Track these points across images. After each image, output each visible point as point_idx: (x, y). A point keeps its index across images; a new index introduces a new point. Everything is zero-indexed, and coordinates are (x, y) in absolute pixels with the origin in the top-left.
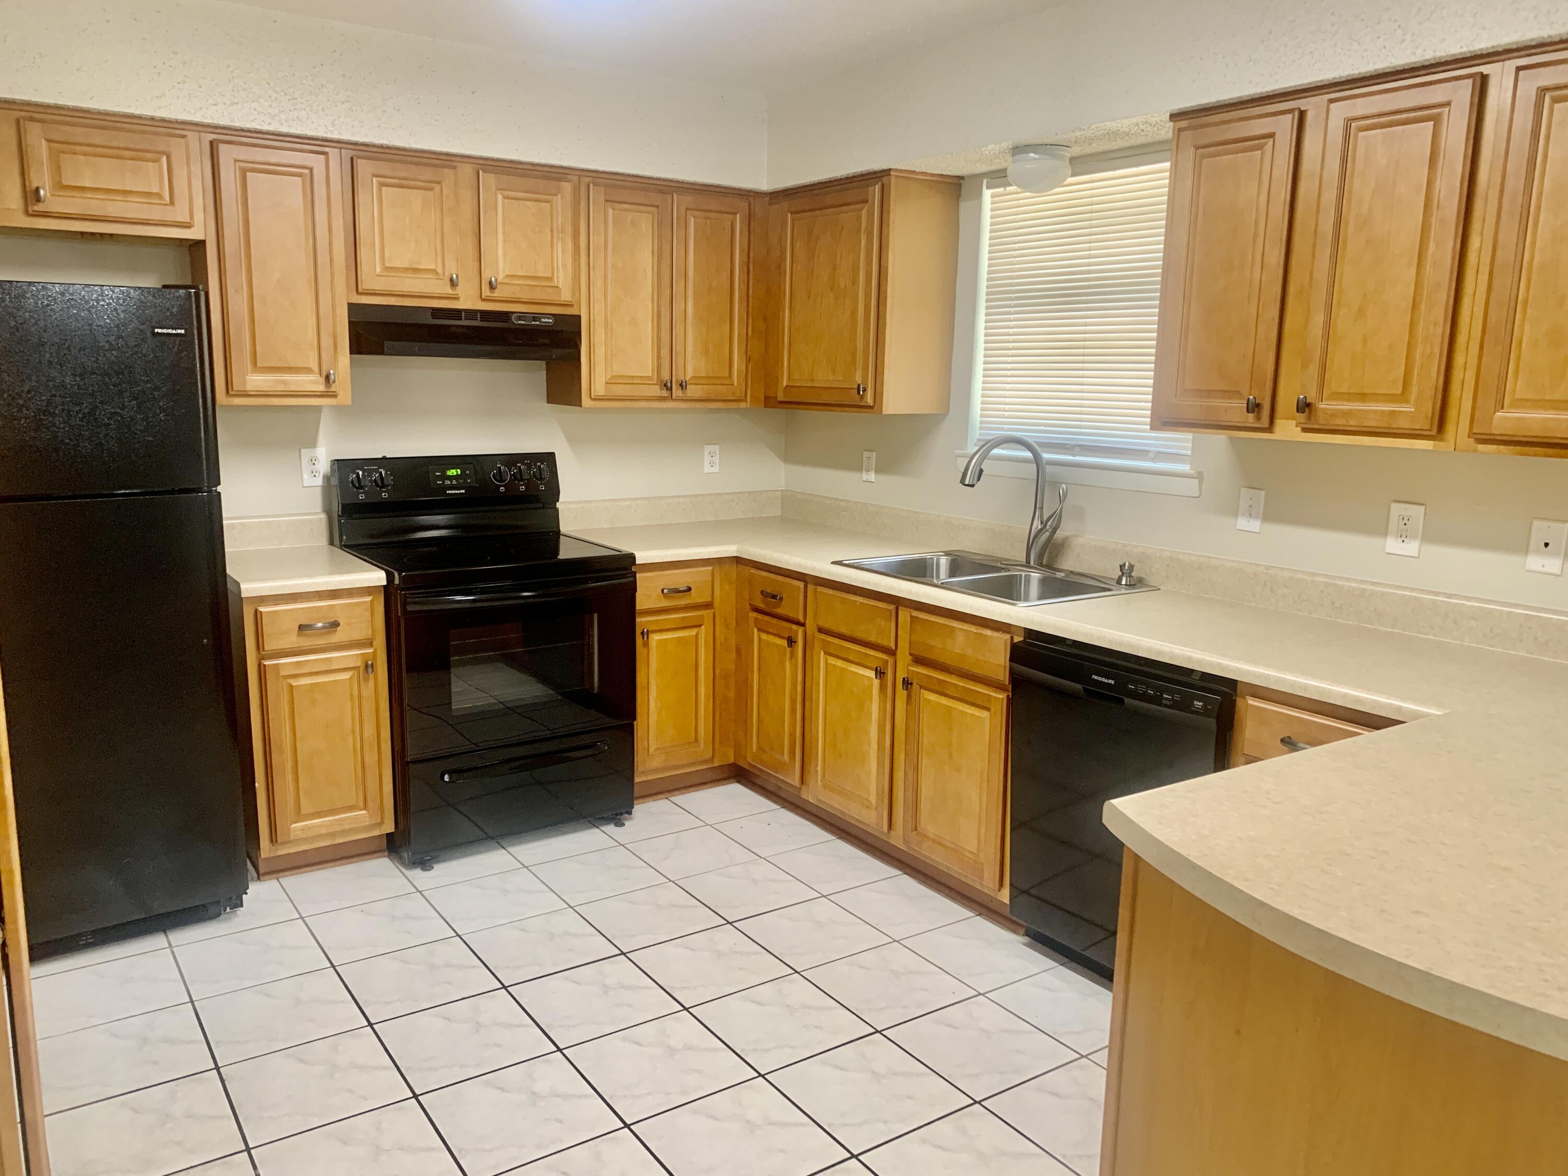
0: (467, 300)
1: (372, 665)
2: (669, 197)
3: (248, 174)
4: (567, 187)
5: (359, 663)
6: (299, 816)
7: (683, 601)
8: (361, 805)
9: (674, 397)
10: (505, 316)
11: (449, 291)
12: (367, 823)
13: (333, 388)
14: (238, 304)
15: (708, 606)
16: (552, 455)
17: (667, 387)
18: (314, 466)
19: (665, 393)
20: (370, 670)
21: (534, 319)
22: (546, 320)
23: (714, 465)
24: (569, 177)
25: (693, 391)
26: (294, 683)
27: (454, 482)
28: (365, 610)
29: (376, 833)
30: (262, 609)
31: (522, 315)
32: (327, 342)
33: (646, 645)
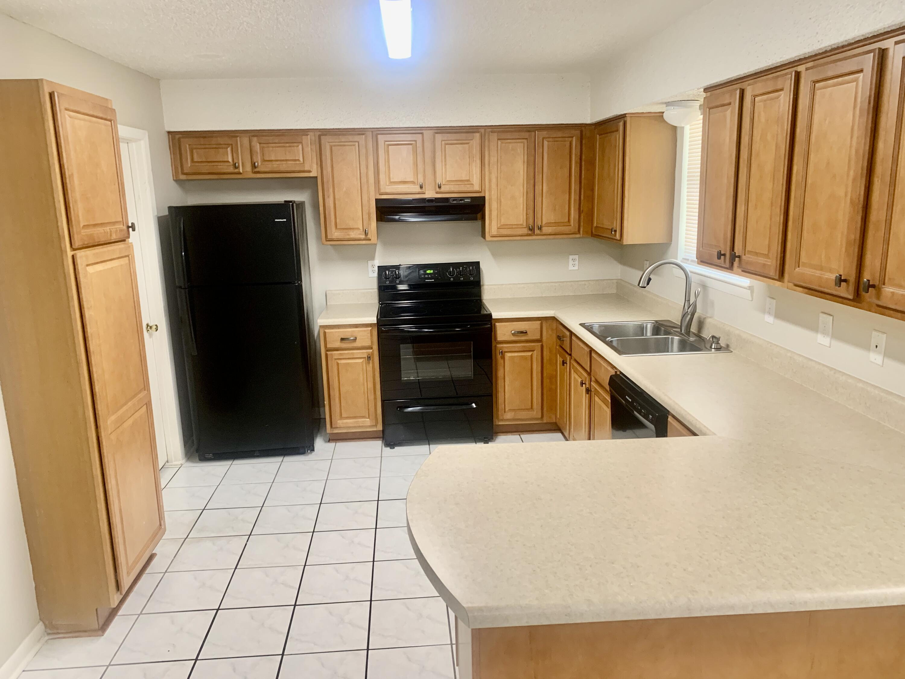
0: (430, 194)
1: (370, 357)
2: (533, 133)
3: (333, 147)
4: (477, 135)
5: (366, 356)
6: (341, 418)
7: (523, 338)
8: (367, 416)
9: (535, 234)
10: (447, 200)
11: (418, 189)
12: (369, 425)
13: (368, 237)
14: (330, 202)
15: (540, 341)
16: (478, 263)
17: (532, 229)
18: (373, 268)
19: (530, 232)
20: (369, 359)
21: (461, 200)
22: (467, 200)
23: (575, 266)
24: (479, 130)
25: (545, 230)
26: (339, 362)
27: (430, 276)
28: (368, 333)
29: (375, 429)
30: (327, 331)
31: (455, 199)
32: (366, 217)
33: (503, 358)
